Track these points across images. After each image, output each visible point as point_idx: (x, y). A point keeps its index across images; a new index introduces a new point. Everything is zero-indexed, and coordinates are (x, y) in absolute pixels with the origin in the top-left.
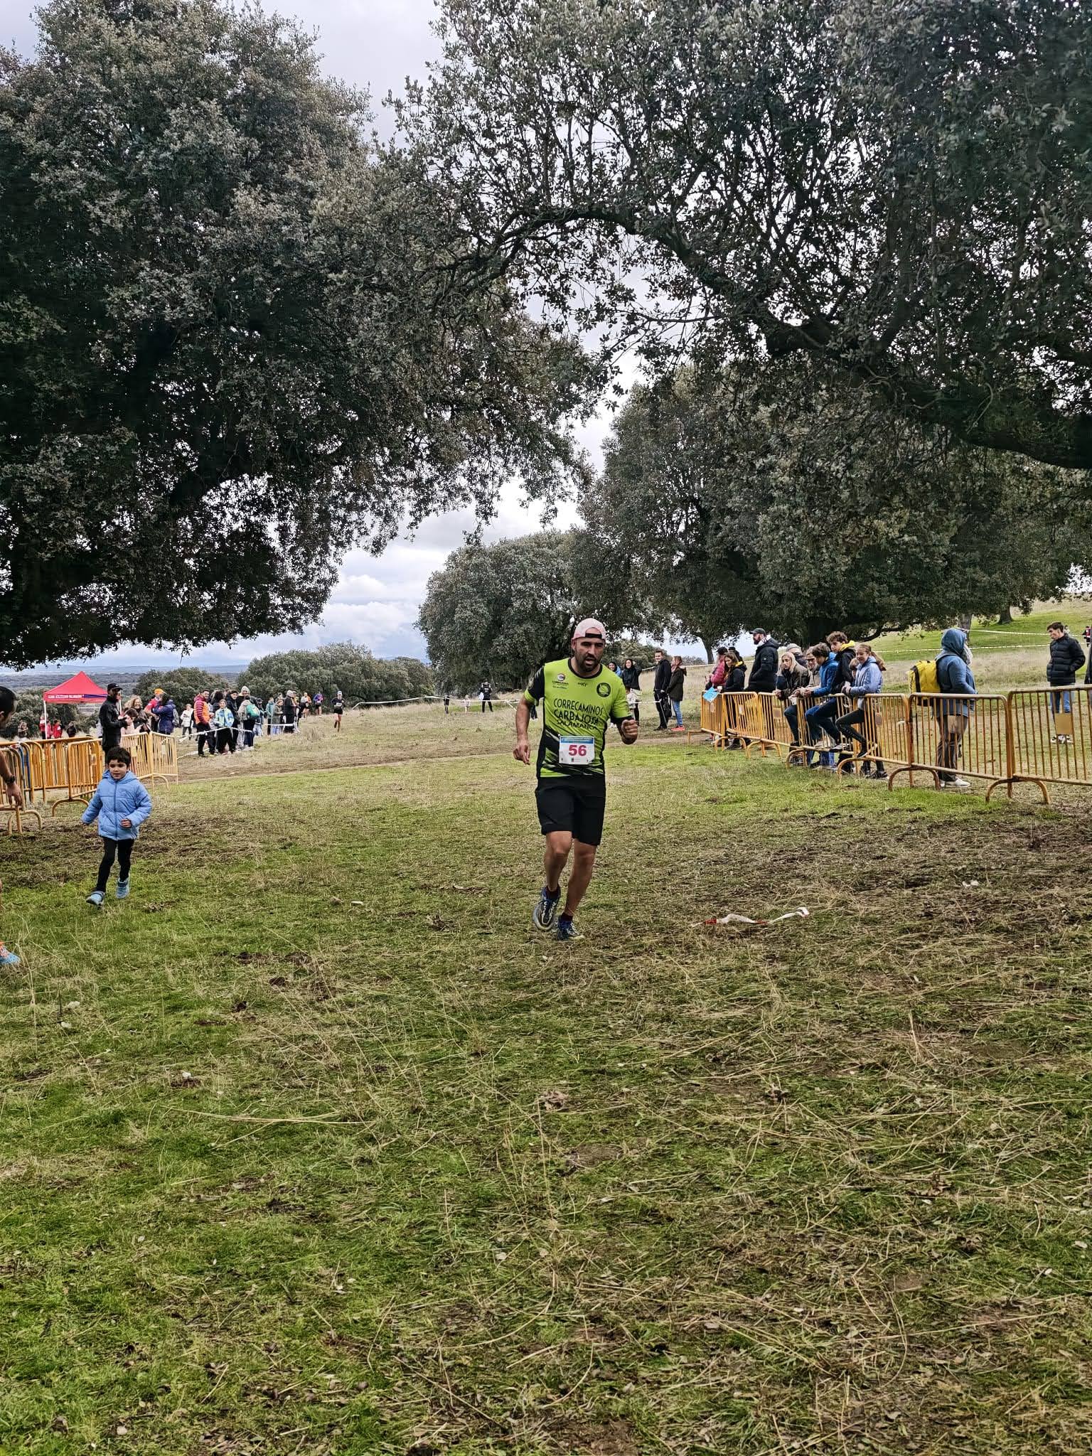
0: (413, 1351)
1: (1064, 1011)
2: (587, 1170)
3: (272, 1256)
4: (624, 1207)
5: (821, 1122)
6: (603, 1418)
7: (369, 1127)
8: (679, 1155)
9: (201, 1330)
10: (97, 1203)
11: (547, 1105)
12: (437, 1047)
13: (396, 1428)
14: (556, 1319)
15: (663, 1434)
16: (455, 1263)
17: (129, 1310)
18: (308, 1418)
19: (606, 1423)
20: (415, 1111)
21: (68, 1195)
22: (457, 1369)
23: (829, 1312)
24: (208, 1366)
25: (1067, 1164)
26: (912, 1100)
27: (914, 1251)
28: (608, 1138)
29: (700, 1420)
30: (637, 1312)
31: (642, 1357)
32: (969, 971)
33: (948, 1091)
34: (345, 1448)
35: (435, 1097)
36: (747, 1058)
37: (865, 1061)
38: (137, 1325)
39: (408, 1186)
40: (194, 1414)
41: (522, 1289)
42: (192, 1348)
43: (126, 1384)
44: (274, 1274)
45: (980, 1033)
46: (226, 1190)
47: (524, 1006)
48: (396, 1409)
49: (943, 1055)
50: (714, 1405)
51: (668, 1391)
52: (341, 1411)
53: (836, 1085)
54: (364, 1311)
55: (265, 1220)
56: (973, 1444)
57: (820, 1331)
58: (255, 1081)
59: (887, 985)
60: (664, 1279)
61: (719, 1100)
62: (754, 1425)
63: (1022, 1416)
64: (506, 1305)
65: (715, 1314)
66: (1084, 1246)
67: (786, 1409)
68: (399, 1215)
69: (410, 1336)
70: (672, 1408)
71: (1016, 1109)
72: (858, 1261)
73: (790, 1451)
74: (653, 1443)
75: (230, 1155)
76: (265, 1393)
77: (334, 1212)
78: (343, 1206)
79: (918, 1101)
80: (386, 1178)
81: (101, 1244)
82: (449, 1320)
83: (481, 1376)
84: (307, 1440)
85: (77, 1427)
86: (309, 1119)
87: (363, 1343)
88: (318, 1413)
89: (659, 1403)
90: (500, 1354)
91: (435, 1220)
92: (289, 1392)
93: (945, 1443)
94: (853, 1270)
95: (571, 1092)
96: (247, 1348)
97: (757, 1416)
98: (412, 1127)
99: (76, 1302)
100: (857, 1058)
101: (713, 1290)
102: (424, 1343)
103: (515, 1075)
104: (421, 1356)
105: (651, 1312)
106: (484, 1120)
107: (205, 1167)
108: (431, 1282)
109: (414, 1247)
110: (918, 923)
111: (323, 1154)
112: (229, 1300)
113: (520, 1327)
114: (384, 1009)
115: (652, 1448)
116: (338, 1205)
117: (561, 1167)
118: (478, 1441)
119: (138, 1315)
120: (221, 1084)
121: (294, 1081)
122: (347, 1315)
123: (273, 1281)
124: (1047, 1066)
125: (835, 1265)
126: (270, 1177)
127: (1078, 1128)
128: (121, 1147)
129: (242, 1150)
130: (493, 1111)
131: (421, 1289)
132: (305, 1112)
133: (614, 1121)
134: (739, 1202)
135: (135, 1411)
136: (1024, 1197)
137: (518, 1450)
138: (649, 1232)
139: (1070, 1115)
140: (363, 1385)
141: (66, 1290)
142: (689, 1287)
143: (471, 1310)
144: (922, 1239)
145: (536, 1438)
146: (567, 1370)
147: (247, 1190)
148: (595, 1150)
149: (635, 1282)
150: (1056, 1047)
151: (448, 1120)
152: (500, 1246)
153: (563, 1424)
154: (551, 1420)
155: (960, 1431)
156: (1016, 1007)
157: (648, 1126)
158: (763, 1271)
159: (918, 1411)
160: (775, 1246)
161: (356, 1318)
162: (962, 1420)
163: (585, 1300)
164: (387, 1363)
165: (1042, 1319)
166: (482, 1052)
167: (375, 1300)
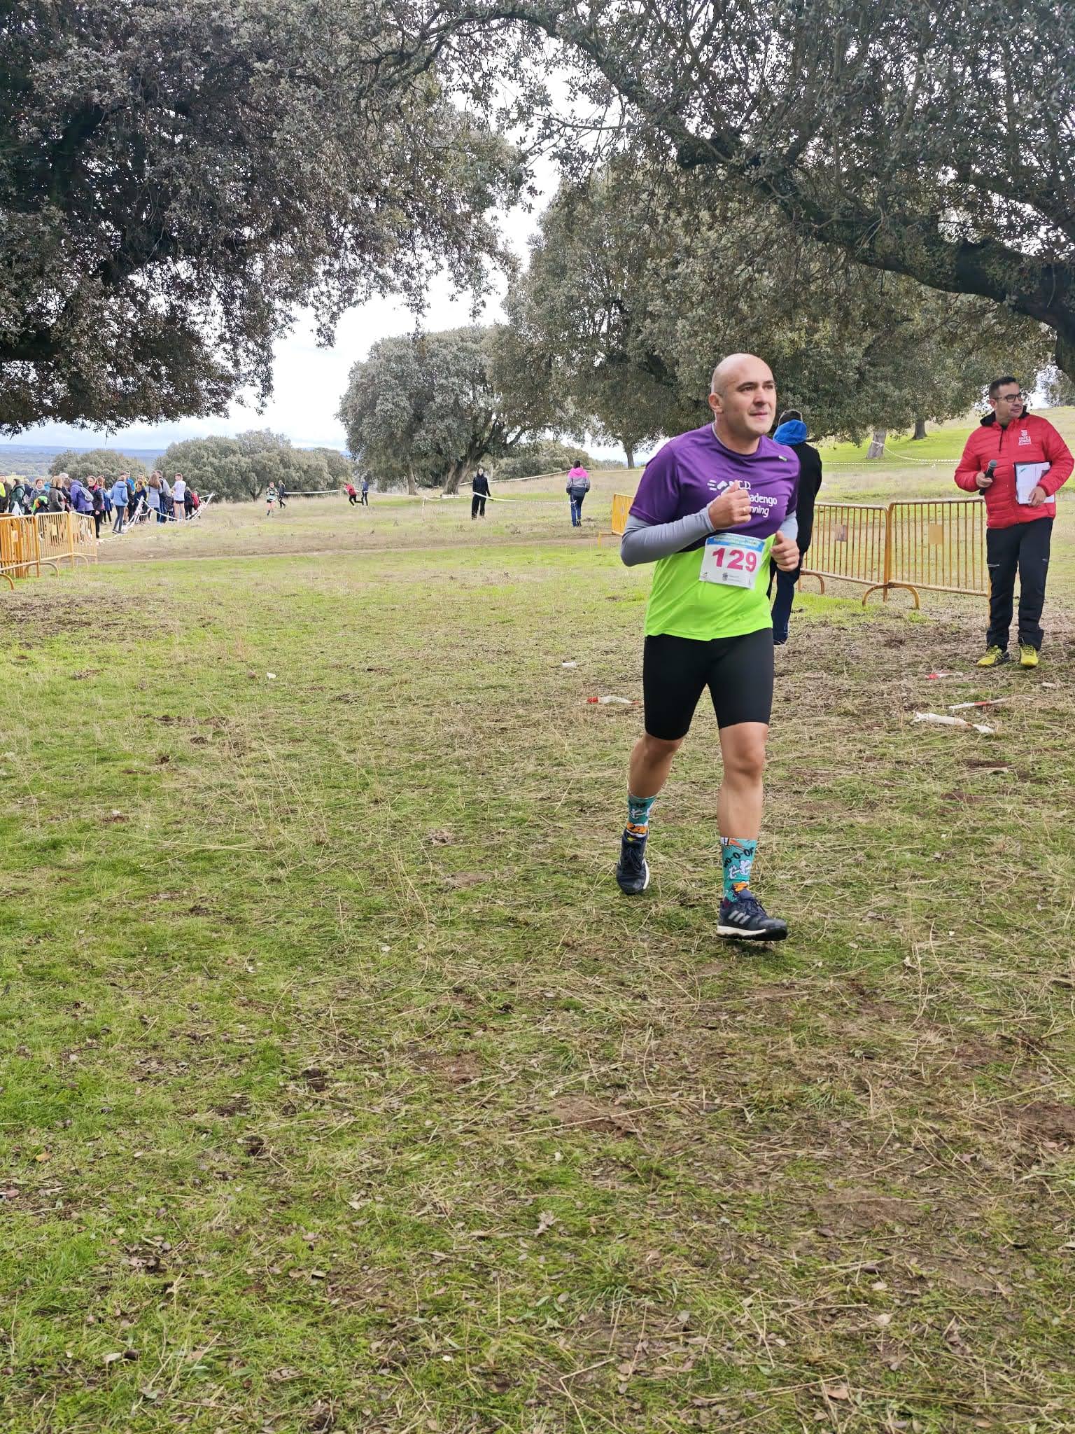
0: (310, 1011)
2: (463, 890)
3: (193, 945)
4: (491, 915)
5: (662, 858)
6: (458, 1053)
7: (279, 855)
8: (541, 880)
9: (135, 994)
10: (42, 906)
11: (434, 842)
12: (342, 795)
13: (294, 1058)
14: (427, 990)
15: (503, 1062)
16: (347, 952)
17: (74, 980)
18: (223, 1052)
19: (459, 1055)
20: (319, 844)
21: (14, 901)
22: (344, 1022)
23: (644, 987)
24: (142, 1017)
25: (857, 890)
27: (720, 948)
28: (483, 866)
29: (531, 1054)
30: (492, 985)
31: (493, 1015)
32: (813, 746)
34: (252, 1070)
35: (337, 834)
36: (608, 809)
37: (708, 811)
38: (83, 991)
39: (311, 899)
40: (131, 1048)
41: (401, 971)
42: (129, 1006)
43: (75, 1028)
44: (195, 958)
45: (810, 793)
46: (154, 899)
47: (421, 767)
48: (295, 1047)
50: (543, 1045)
51: (509, 1035)
52: (249, 1047)
53: (680, 831)
54: (270, 984)
55: (188, 921)
56: (736, 1069)
58: (178, 818)
60: (517, 964)
61: (580, 840)
62: (573, 1056)
63: (781, 1053)
64: (387, 981)
65: (554, 988)
66: (856, 946)
67: (598, 1047)
68: (301, 920)
69: (307, 999)
70: (511, 1046)
72: (674, 954)
73: (597, 1072)
74: (493, 1068)
75: (157, 874)
76: (188, 1036)
77: (248, 916)
78: (254, 912)
80: (292, 893)
81: (47, 935)
82: (339, 991)
83: (363, 1027)
84: (222, 1065)
85: (37, 1053)
86: (227, 848)
87: (269, 1005)
88: (231, 1049)
89: (501, 1043)
90: (378, 1012)
91: (332, 923)
92: (208, 1035)
93: (715, 1068)
95: (455, 832)
96: (175, 1007)
97: (576, 1051)
98: (316, 856)
99: (29, 974)
101: (556, 972)
102: (318, 1006)
103: (409, 818)
104: (316, 1014)
105: (503, 986)
107: (135, 882)
108: (327, 966)
109: (314, 941)
111: (238, 875)
112: (158, 975)
113: (396, 995)
114: (296, 765)
115: (492, 1071)
116: (251, 912)
117: (442, 886)
118: (358, 1067)
119: (82, 984)
120: (148, 820)
121: (214, 819)
122: (256, 987)
123: (195, 963)
124: (860, 819)
126: (192, 890)
127: (873, 865)
128: (60, 867)
129: (167, 870)
130: (386, 845)
131: (319, 971)
132: (223, 843)
133: (488, 853)
134: (585, 914)
135: (83, 1045)
136: (817, 913)
137: (388, 1071)
138: (509, 934)
140: (267, 1031)
141: (20, 966)
142: (537, 971)
143: (358, 984)
145: (403, 1064)
146: (431, 1022)
147: (172, 899)
148: (470, 874)
149: (494, 965)
150: (872, 805)
151: (348, 851)
152: (385, 941)
153: (424, 1056)
154: (416, 1054)
155: (728, 1060)
156: (845, 774)
157: (518, 858)
158: (596, 960)
159: (698, 1050)
160: (611, 943)
161: (263, 988)
162: (731, 1055)
163: (450, 978)
164: (288, 1018)
165: (810, 995)
166: (381, 801)
167: (279, 977)
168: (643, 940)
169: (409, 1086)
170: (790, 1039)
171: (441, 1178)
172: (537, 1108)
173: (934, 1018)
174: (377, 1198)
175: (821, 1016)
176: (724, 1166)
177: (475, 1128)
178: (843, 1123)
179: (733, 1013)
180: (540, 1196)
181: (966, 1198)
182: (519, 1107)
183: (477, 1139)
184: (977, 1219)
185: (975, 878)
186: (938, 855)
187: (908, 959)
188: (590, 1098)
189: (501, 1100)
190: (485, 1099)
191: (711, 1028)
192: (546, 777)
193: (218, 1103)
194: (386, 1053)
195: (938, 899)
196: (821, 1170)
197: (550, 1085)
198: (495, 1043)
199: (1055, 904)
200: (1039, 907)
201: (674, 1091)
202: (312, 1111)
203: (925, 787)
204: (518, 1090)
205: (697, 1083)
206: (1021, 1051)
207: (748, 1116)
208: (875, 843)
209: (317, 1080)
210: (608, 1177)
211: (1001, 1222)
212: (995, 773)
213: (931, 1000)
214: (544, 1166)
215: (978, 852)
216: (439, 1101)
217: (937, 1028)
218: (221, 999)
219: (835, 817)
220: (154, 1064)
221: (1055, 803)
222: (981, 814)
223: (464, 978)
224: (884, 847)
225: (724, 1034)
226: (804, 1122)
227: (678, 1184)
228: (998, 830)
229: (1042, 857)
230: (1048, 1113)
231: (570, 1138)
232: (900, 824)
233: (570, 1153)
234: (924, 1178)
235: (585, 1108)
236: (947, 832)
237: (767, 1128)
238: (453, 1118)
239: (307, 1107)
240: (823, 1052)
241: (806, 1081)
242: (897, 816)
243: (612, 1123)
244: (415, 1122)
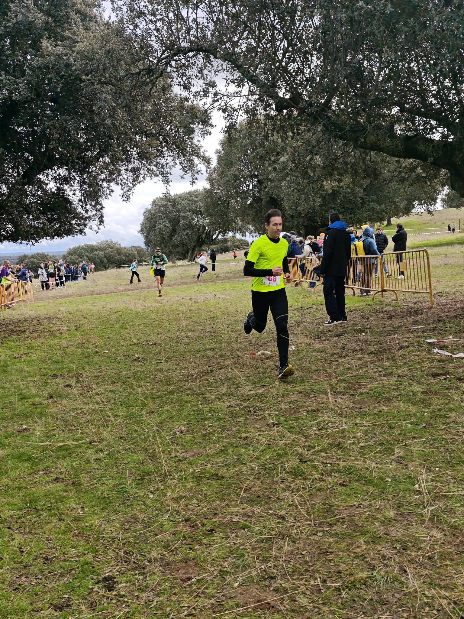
0: (110, 537)
1: (394, 385)
2: (191, 459)
3: (54, 501)
4: (205, 473)
5: (290, 435)
6: (186, 561)
7: (101, 445)
8: (230, 451)
9: (19, 533)
12: (134, 410)
13: (99, 569)
14: (171, 521)
15: (209, 565)
16: (131, 500)
18: (61, 567)
19: (186, 562)
20: (121, 438)
22: (127, 544)
23: (283, 512)
24: (21, 548)
25: (387, 447)
26: (327, 424)
27: (321, 486)
28: (201, 445)
29: (225, 559)
30: (205, 516)
31: (204, 535)
32: (357, 370)
33: (342, 419)
34: (76, 579)
35: (130, 432)
36: (262, 410)
37: (310, 409)
39: (115, 469)
40: (12, 569)
41: (157, 509)
42: (15, 541)
44: (53, 509)
45: (359, 395)
46: (36, 474)
47: (172, 393)
48: (99, 562)
49: (342, 405)
50: (232, 552)
51: (213, 548)
52: (76, 563)
53: (297, 419)
54: (91, 522)
55: (52, 486)
56: (334, 562)
57: (278, 521)
58: (54, 428)
59: (323, 378)
60: (218, 502)
61: (249, 428)
62: (247, 559)
63: (358, 550)
64: (151, 516)
65: (237, 515)
66: (390, 480)
67: (260, 552)
68: (110, 481)
69: (109, 531)
70: (213, 555)
71: (369, 426)
72: (298, 490)
73: (260, 569)
74: (204, 569)
75: (40, 460)
76: (44, 558)
77: (82, 481)
78: (86, 479)
79: (330, 424)
80: (106, 466)
82: (126, 524)
83: (137, 546)
84: (60, 576)
86: (76, 443)
87: (89, 535)
88: (65, 565)
89: (209, 553)
90: (145, 536)
91: (125, 482)
92: (54, 557)
93: (323, 562)
94: (295, 495)
95: (188, 427)
96: (39, 540)
97: (248, 556)
98: (119, 445)
100: (307, 407)
101: (238, 505)
102: (114, 534)
103: (165, 421)
104: (113, 539)
105: (211, 516)
106: (150, 440)
107: (29, 465)
108: (121, 509)
109: (115, 494)
110: (338, 351)
111: (80, 458)
112: (33, 520)
113: (156, 525)
114: (113, 396)
115: (204, 571)
116: (84, 478)
117: (180, 458)
118: (132, 573)
120: (39, 430)
121: (71, 428)
122: (83, 524)
123: (53, 511)
124: (384, 408)
125: (288, 493)
126: (57, 468)
127: (393, 433)
129: (46, 458)
130: (154, 436)
131: (116, 512)
132: (74, 440)
133: (204, 438)
134: (252, 469)
136: (368, 462)
137: (148, 575)
138: (214, 483)
139: (391, 427)
140: (86, 552)
142: (228, 505)
143: (136, 519)
144: (325, 480)
145: (157, 569)
146: (173, 541)
147: (46, 474)
148: (195, 450)
149: (205, 504)
150: (389, 400)
151: (135, 441)
152: (151, 492)
153: (168, 564)
154: (164, 562)
155: (330, 557)
156: (374, 384)
157: (218, 439)
158: (259, 497)
159: (314, 550)
160: (265, 486)
161: (87, 525)
162: (332, 553)
163: (183, 513)
164: (98, 543)
165: (370, 511)
166: (152, 412)
167: (96, 517)
169: (159, 584)
172: (228, 595)
173: (435, 520)
175: (376, 524)
177: (194, 612)
178: (396, 595)
182: (218, 595)
185: (444, 437)
186: (424, 425)
187: (417, 485)
188: (257, 586)
189: (208, 591)
190: (200, 591)
192: (232, 394)
193: (55, 602)
194: (148, 563)
195: (428, 449)
197: (235, 580)
198: (206, 553)
201: (302, 579)
202: (105, 604)
203: (413, 388)
204: (218, 584)
205: (314, 573)
207: (343, 593)
208: (393, 420)
209: (110, 583)
212: (445, 379)
213: (433, 510)
215: (444, 422)
216: (175, 594)
217: (438, 527)
218: (64, 533)
219: (371, 407)
220: (23, 579)
222: (442, 402)
223: (190, 512)
224: (397, 422)
225: (326, 539)
228: (452, 410)
231: (246, 615)
232: (404, 409)
235: (254, 594)
236: (427, 412)
237: (354, 600)
238: (182, 605)
239: (103, 603)
240: (380, 548)
241: (372, 568)
242: (402, 405)
243: (268, 603)
244: (161, 609)
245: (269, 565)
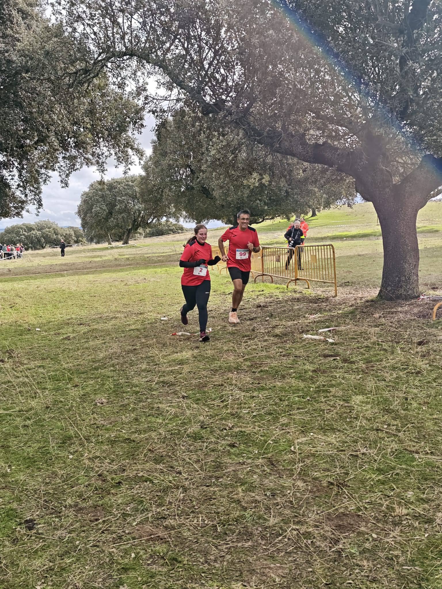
0: (32, 490)
2: (108, 426)
4: (119, 438)
5: (195, 406)
6: (95, 507)
7: (29, 414)
8: (142, 419)
11: (98, 404)
12: (61, 384)
13: (21, 514)
14: (86, 476)
15: (115, 510)
16: (53, 459)
20: (48, 407)
22: (47, 494)
23: (181, 468)
27: (215, 447)
28: (118, 414)
29: (127, 505)
31: (113, 487)
32: (262, 351)
33: (242, 393)
35: (56, 403)
36: (175, 384)
37: (216, 384)
39: (41, 434)
41: (75, 467)
45: (259, 372)
47: (96, 369)
48: (22, 508)
49: (244, 380)
50: (133, 500)
51: (119, 496)
53: (203, 393)
54: (17, 477)
56: (216, 506)
57: (175, 474)
59: (231, 357)
60: (127, 461)
61: (161, 400)
62: (146, 504)
63: (235, 496)
64: (69, 473)
65: (142, 471)
66: (272, 443)
68: (35, 445)
69: (32, 484)
70: (119, 501)
72: (196, 451)
73: (155, 512)
74: (110, 513)
77: (11, 444)
80: (33, 432)
83: (55, 496)
86: (6, 412)
87: (14, 488)
89: (115, 500)
90: (63, 488)
91: (48, 445)
93: (207, 506)
95: (108, 399)
97: (147, 502)
98: (45, 414)
100: (213, 383)
101: (144, 463)
102: (36, 487)
103: (88, 393)
104: (35, 491)
105: (120, 472)
108: (43, 467)
109: (39, 455)
110: (249, 333)
111: (10, 424)
113: (73, 479)
114: (42, 370)
116: (13, 442)
117: (99, 425)
118: (50, 516)
121: (2, 398)
122: (10, 479)
124: (278, 383)
131: (39, 469)
132: (5, 410)
133: (121, 408)
134: (160, 434)
136: (257, 428)
137: (63, 518)
138: (126, 446)
139: (281, 400)
140: (11, 501)
142: (135, 463)
144: (219, 443)
145: (71, 513)
146: (85, 492)
148: (112, 419)
149: (117, 462)
150: (283, 377)
151: (60, 410)
152: (71, 453)
153: (81, 509)
154: (77, 508)
155: (213, 502)
156: (274, 363)
157: (134, 410)
158: (162, 456)
159: (201, 497)
160: (168, 448)
161: (13, 479)
162: (214, 499)
163: (97, 469)
164: (22, 494)
165: (251, 467)
166: (77, 386)
167: (21, 474)
168: (183, 446)
169: (71, 524)
170: (240, 489)
171: (79, 571)
172: (127, 532)
174: (49, 583)
175: (255, 477)
176: (206, 553)
177: (98, 544)
178: (259, 528)
179: (217, 478)
180: (122, 576)
181: (308, 562)
182: (119, 531)
183: (98, 549)
184: (311, 572)
185: (322, 408)
186: (308, 398)
187: (293, 447)
188: (151, 524)
189: (111, 529)
190: (105, 529)
191: (207, 486)
192: (150, 371)
194: (64, 509)
195: (307, 418)
196: (247, 553)
197: (134, 520)
198: (112, 501)
199: (354, 418)
200: (348, 420)
201: (188, 519)
202: (26, 540)
203: (306, 367)
204: (120, 523)
205: (198, 514)
206: (336, 488)
207: (219, 528)
208: (283, 394)
209: (30, 524)
210: (154, 564)
211: (321, 573)
212: (334, 360)
214: (126, 561)
215: (325, 396)
216: (84, 531)
217: (303, 479)
219: (268, 383)
221: (358, 372)
222: (327, 379)
224: (287, 396)
225: (212, 489)
226: (242, 529)
227: (184, 565)
228: (332, 386)
229: (350, 397)
230: (344, 517)
231: (140, 545)
232: (294, 385)
233: (139, 553)
234: (291, 553)
235: (148, 530)
236: (313, 388)
237: (226, 534)
238: (89, 539)
239: (23, 539)
240: (253, 494)
241: (245, 509)
242: (293, 381)
243: (159, 536)
244: (71, 543)
245: (163, 508)
